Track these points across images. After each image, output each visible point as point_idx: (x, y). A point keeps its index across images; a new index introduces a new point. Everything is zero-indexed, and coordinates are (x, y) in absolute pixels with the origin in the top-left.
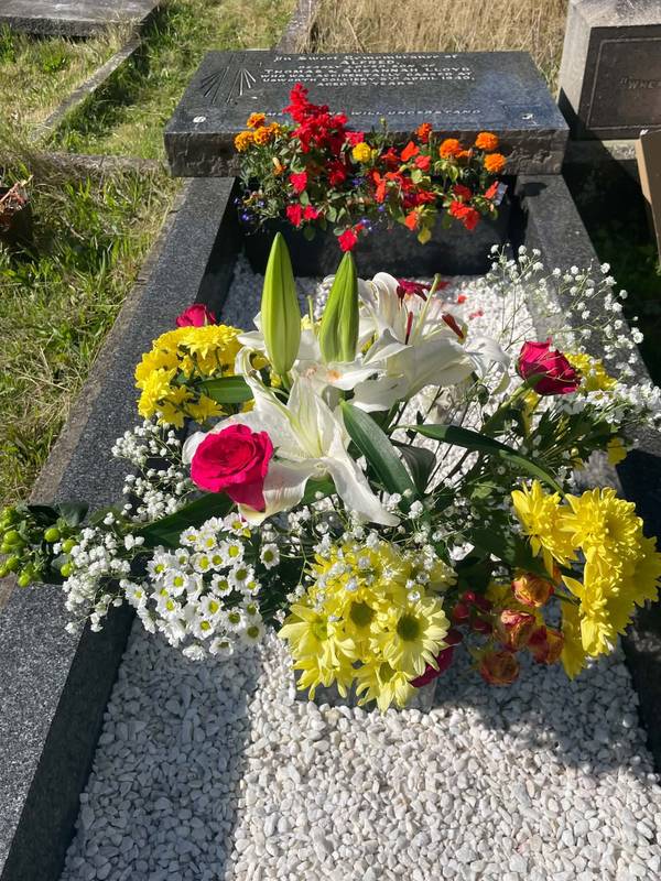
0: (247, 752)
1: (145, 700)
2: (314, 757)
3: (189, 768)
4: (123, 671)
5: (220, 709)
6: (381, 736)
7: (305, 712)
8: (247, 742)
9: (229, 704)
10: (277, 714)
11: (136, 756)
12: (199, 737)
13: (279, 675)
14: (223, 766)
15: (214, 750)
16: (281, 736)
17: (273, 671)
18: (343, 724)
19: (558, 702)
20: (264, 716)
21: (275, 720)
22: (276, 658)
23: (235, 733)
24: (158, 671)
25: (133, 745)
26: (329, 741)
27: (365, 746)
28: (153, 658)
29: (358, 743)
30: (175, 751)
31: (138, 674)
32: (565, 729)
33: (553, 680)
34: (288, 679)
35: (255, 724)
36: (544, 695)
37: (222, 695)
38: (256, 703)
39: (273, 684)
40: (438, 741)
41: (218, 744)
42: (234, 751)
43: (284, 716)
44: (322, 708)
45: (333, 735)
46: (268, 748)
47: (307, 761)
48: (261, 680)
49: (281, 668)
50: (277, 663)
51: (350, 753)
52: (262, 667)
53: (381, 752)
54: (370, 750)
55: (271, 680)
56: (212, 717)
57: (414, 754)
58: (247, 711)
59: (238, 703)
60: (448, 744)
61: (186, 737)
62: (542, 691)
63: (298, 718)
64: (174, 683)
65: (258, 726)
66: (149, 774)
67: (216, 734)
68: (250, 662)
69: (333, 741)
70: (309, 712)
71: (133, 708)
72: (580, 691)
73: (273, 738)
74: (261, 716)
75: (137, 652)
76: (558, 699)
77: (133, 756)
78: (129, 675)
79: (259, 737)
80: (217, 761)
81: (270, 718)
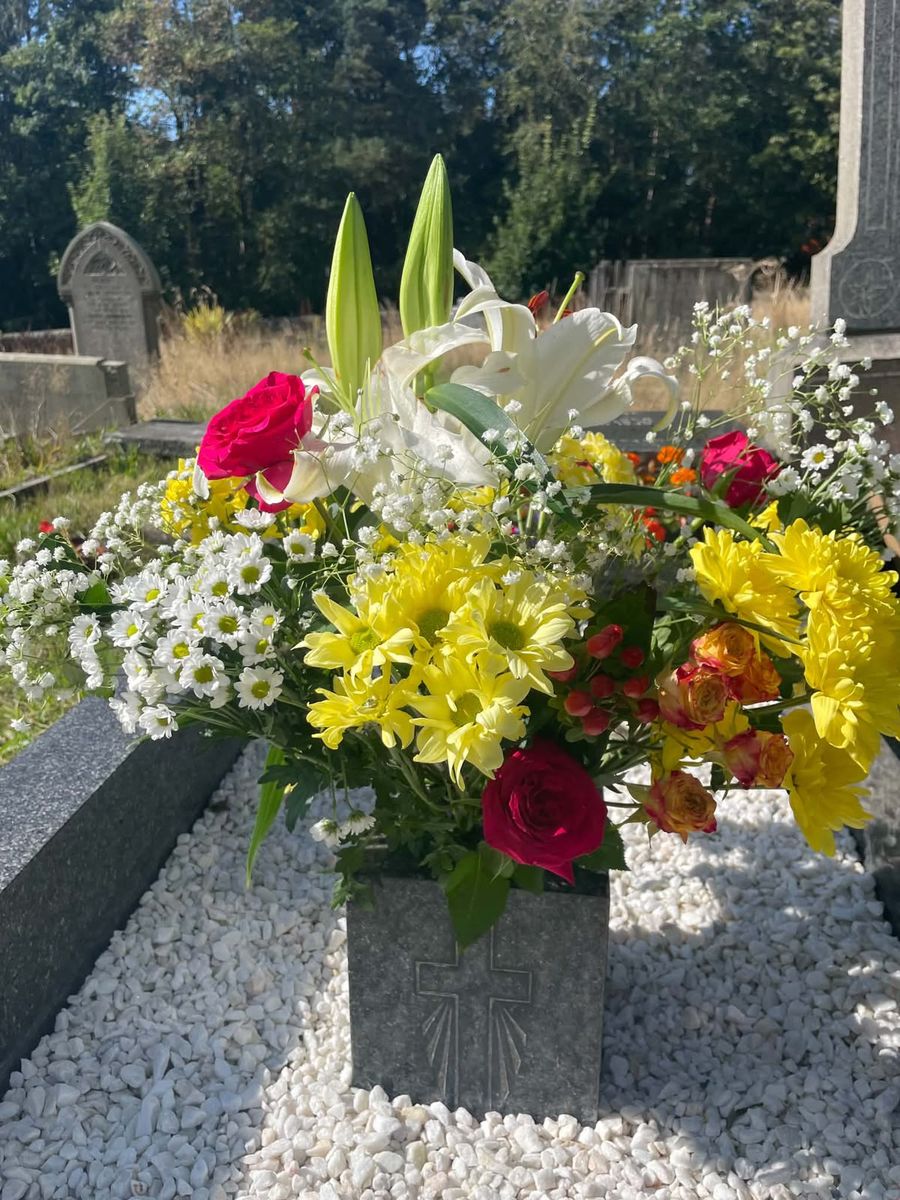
0: (248, 1160)
1: (87, 1063)
2: (371, 1176)
3: (136, 1172)
4: (64, 1017)
5: (213, 1086)
6: (500, 1156)
7: (365, 1105)
8: (251, 1143)
9: (232, 1080)
10: (315, 1105)
11: (48, 1143)
12: (168, 1123)
13: (329, 1051)
14: (200, 1174)
15: (189, 1150)
16: (316, 1140)
17: (319, 1045)
18: (432, 1131)
19: (835, 1110)
20: (291, 1108)
21: (308, 1113)
22: (328, 1028)
23: (233, 1127)
24: (123, 1023)
25: (47, 1126)
26: (405, 1157)
27: (469, 1169)
28: (119, 1005)
29: (458, 1165)
30: (119, 1143)
31: (87, 1025)
32: (852, 1154)
33: (821, 1078)
34: (343, 1059)
35: (271, 1119)
36: (808, 1101)
37: (222, 1068)
38: (281, 1083)
39: (315, 1062)
40: (609, 1167)
41: (199, 1140)
42: (226, 1157)
43: (325, 1108)
44: (397, 1101)
45: (411, 1148)
46: (287, 1156)
47: (356, 1179)
48: (295, 1054)
49: (333, 1040)
50: (328, 1035)
51: (441, 1178)
52: (301, 1038)
53: (499, 1178)
54: (479, 1175)
55: (312, 1057)
56: (197, 1095)
57: (561, 1184)
58: (261, 1093)
59: (249, 1080)
60: (628, 1171)
61: (144, 1122)
62: (805, 1095)
63: (353, 1114)
64: (145, 1041)
65: (276, 1121)
66: (63, 1176)
67: (199, 1127)
68: (283, 1028)
69: (410, 1156)
70: (373, 1104)
71: (66, 1069)
72: (873, 1096)
73: (299, 1140)
74: (285, 1103)
75: (94, 997)
76: (834, 1104)
77: (41, 1142)
78: (71, 1025)
79: (276, 1137)
80: (190, 1168)
81: (300, 1109)
